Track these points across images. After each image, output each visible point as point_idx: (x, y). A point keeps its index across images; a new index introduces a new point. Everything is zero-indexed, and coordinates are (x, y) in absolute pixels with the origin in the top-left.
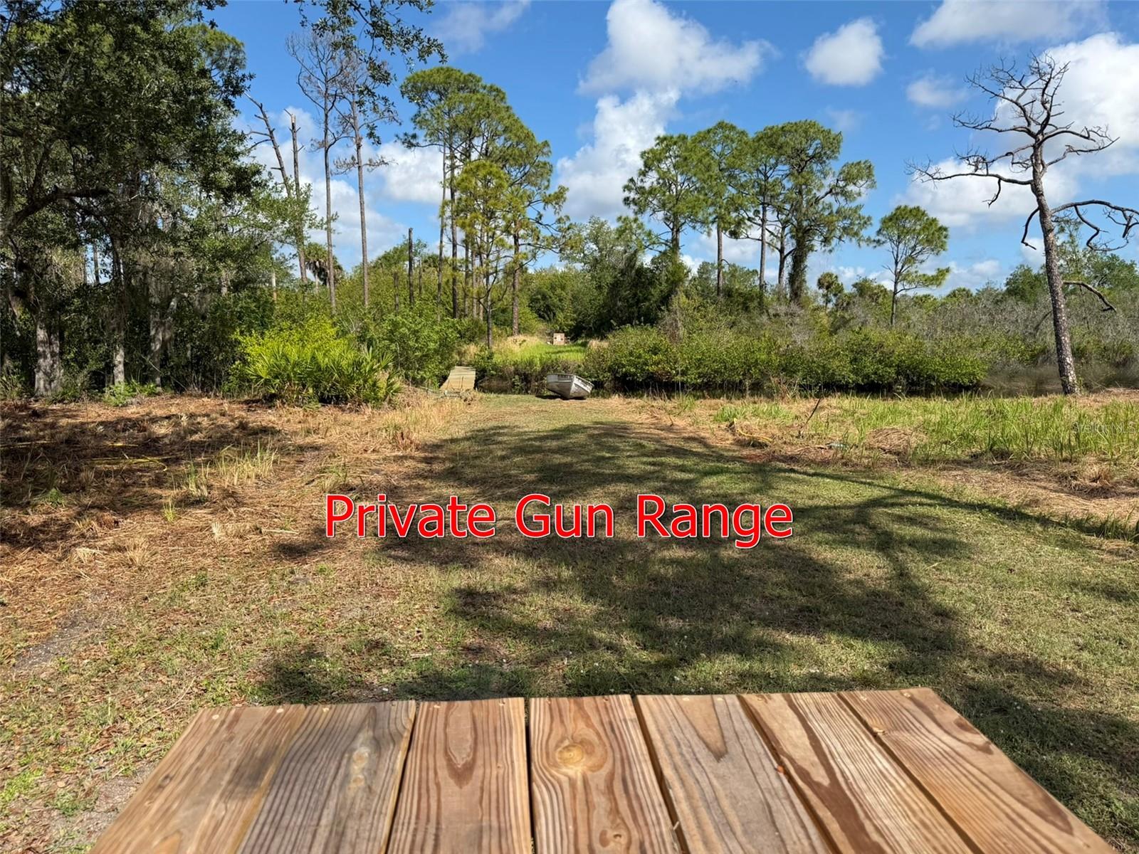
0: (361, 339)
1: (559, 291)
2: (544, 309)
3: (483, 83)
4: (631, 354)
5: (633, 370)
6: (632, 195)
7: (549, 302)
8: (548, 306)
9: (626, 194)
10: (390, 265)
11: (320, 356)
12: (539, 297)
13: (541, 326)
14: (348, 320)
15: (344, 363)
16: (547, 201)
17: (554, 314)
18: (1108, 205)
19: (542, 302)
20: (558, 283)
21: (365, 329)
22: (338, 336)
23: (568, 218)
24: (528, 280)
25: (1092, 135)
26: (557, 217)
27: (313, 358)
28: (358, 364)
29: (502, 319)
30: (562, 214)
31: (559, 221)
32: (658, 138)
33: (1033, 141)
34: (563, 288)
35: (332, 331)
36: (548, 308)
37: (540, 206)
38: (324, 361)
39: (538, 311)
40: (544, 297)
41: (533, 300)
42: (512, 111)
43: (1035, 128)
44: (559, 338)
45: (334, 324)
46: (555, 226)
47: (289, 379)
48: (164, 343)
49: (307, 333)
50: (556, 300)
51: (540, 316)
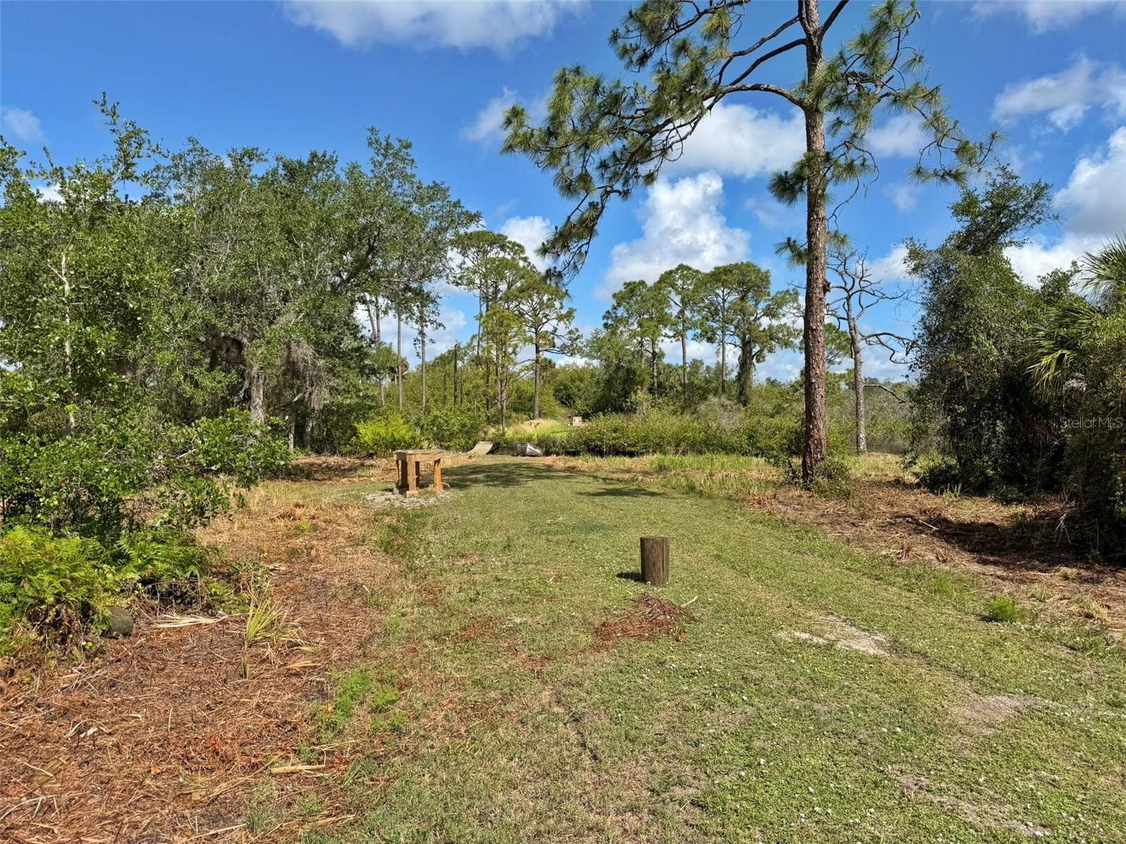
0: (417, 424)
1: (578, 383)
2: (566, 399)
3: (509, 239)
4: (599, 433)
5: (599, 443)
6: (610, 322)
7: (570, 391)
8: (569, 395)
9: (605, 321)
10: (445, 364)
11: (395, 434)
12: (562, 387)
13: (564, 411)
14: (410, 414)
15: (407, 437)
16: (560, 318)
17: (574, 402)
18: (893, 335)
19: (564, 392)
20: (578, 375)
21: (419, 419)
22: (404, 424)
23: (577, 330)
24: (554, 375)
25: (876, 293)
26: (568, 330)
27: (393, 435)
28: (413, 438)
29: (529, 406)
30: (572, 327)
31: (570, 332)
32: (625, 284)
33: (846, 295)
34: (581, 380)
35: (401, 421)
36: (569, 397)
37: (554, 322)
38: (397, 437)
39: (561, 399)
40: (566, 388)
41: (557, 391)
42: (529, 260)
43: (848, 287)
44: (577, 421)
45: (402, 418)
46: (567, 337)
47: (380, 446)
48: (313, 428)
49: (389, 422)
50: (575, 390)
51: (562, 402)
